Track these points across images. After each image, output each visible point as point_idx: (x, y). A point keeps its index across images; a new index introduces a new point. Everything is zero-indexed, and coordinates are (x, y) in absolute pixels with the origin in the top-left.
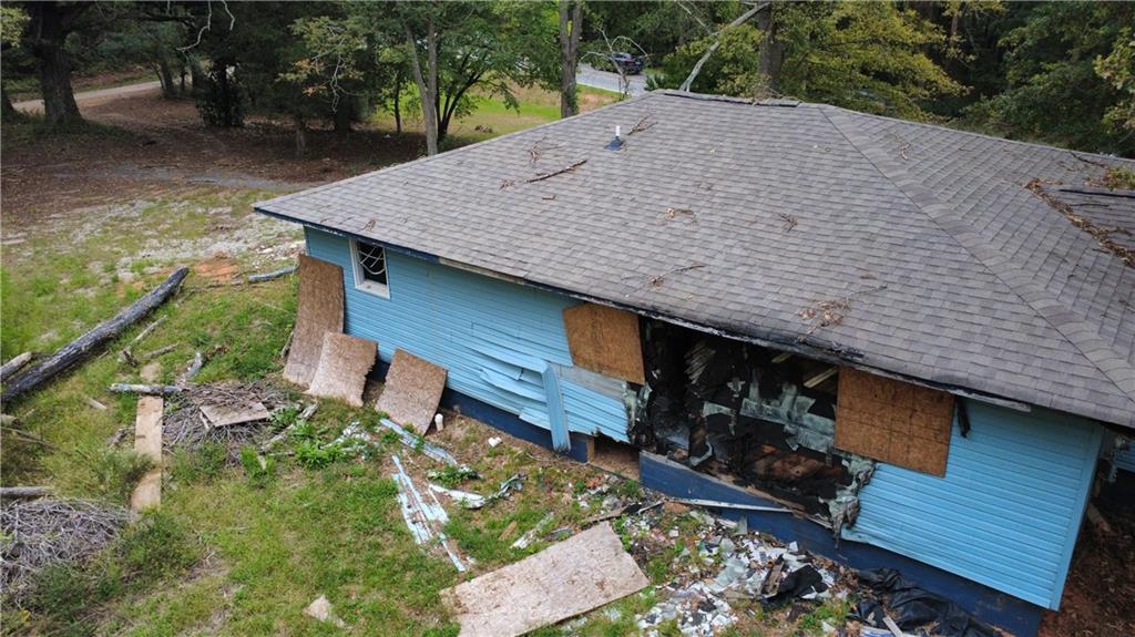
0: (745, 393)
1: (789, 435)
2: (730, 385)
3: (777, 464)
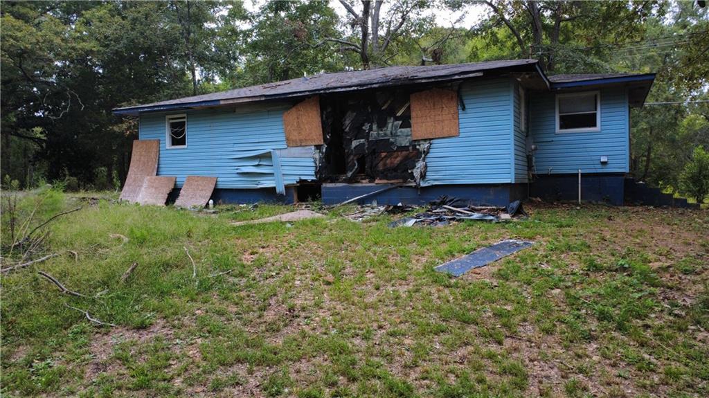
0: (371, 129)
1: (392, 143)
2: (364, 128)
3: (388, 161)
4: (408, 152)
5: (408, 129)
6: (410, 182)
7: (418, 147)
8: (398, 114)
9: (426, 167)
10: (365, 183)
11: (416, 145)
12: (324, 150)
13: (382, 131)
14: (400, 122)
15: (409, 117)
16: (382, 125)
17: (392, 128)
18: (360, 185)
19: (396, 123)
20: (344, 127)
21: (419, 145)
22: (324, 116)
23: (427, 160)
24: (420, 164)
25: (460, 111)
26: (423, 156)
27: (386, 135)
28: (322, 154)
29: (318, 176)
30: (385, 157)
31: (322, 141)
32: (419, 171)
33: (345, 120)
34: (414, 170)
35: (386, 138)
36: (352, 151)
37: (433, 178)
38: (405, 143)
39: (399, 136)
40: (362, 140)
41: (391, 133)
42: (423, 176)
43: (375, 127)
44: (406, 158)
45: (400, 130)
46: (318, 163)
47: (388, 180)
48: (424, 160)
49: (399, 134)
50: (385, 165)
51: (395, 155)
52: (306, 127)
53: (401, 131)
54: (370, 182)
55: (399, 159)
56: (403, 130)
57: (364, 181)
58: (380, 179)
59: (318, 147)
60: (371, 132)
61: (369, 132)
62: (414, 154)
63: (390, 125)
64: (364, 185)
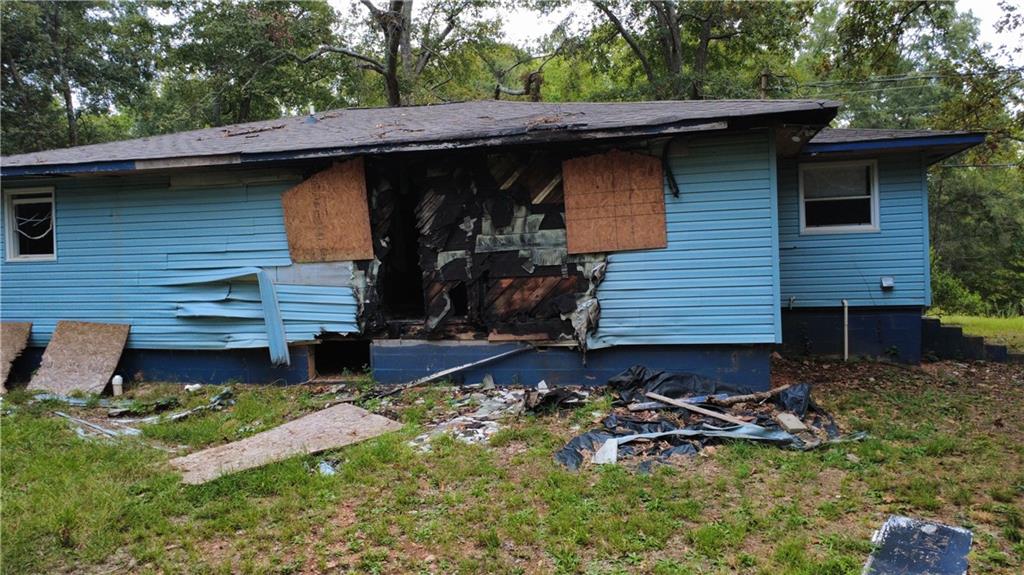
0: (478, 230)
1: (525, 259)
2: (462, 227)
3: (517, 296)
4: (559, 278)
5: (559, 232)
6: (563, 339)
7: (579, 268)
8: (537, 200)
9: (598, 309)
10: (467, 340)
11: (575, 265)
12: (375, 271)
13: (501, 233)
14: (541, 217)
15: (562, 207)
16: (502, 222)
17: (524, 229)
18: (453, 343)
19: (532, 218)
20: (419, 225)
21: (583, 265)
22: (374, 200)
23: (600, 295)
24: (586, 303)
25: (668, 199)
26: (591, 287)
27: (510, 242)
28: (372, 277)
29: (363, 324)
30: (510, 286)
31: (372, 251)
32: (583, 317)
33: (421, 210)
34: (573, 316)
35: (512, 248)
36: (437, 273)
37: (614, 332)
38: (552, 258)
39: (539, 245)
40: (460, 253)
41: (522, 239)
42: (593, 327)
43: (486, 225)
44: (555, 291)
45: (540, 232)
46: (361, 297)
47: (514, 334)
48: (594, 295)
49: (538, 241)
50: (509, 303)
51: (531, 283)
52: (335, 221)
53: (543, 235)
54: (476, 338)
55: (540, 292)
56: (547, 232)
57: (463, 336)
58: (499, 333)
59: (362, 265)
60: (479, 236)
61: (473, 237)
62: (571, 282)
63: (519, 222)
64: (463, 343)
